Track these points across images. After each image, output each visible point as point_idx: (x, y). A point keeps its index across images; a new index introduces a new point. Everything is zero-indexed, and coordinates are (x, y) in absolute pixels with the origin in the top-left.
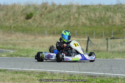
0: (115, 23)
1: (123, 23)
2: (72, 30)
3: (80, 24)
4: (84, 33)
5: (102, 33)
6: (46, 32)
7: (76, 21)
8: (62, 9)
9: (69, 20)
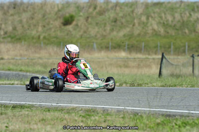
2: (137, 41)
3: (150, 31)
4: (156, 47)
5: (185, 46)
6: (95, 46)
7: (143, 28)
8: (121, 8)
9: (131, 26)
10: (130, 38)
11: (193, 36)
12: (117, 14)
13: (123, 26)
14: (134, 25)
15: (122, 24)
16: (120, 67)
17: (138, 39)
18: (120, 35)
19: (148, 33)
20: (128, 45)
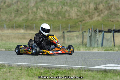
0: (71, 17)
1: (79, 17)
2: (31, 23)
3: (38, 17)
5: (59, 26)
6: (5, 26)
7: (34, 15)
8: (21, 3)
9: (27, 14)
10: (26, 21)
11: (64, 20)
12: (18, 7)
13: (22, 14)
14: (29, 14)
15: (22, 12)
16: (21, 39)
17: (31, 22)
18: (20, 19)
19: (37, 18)
20: (25, 25)
